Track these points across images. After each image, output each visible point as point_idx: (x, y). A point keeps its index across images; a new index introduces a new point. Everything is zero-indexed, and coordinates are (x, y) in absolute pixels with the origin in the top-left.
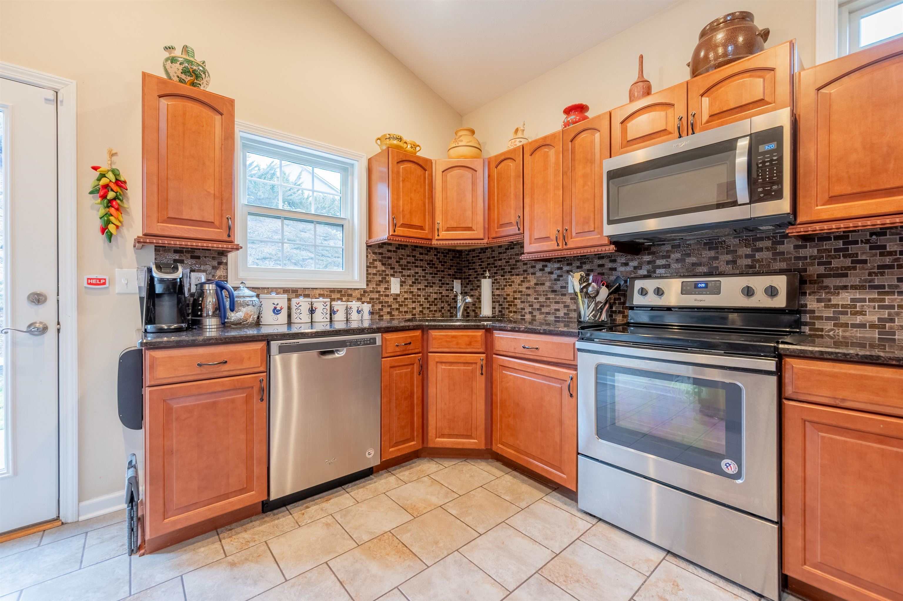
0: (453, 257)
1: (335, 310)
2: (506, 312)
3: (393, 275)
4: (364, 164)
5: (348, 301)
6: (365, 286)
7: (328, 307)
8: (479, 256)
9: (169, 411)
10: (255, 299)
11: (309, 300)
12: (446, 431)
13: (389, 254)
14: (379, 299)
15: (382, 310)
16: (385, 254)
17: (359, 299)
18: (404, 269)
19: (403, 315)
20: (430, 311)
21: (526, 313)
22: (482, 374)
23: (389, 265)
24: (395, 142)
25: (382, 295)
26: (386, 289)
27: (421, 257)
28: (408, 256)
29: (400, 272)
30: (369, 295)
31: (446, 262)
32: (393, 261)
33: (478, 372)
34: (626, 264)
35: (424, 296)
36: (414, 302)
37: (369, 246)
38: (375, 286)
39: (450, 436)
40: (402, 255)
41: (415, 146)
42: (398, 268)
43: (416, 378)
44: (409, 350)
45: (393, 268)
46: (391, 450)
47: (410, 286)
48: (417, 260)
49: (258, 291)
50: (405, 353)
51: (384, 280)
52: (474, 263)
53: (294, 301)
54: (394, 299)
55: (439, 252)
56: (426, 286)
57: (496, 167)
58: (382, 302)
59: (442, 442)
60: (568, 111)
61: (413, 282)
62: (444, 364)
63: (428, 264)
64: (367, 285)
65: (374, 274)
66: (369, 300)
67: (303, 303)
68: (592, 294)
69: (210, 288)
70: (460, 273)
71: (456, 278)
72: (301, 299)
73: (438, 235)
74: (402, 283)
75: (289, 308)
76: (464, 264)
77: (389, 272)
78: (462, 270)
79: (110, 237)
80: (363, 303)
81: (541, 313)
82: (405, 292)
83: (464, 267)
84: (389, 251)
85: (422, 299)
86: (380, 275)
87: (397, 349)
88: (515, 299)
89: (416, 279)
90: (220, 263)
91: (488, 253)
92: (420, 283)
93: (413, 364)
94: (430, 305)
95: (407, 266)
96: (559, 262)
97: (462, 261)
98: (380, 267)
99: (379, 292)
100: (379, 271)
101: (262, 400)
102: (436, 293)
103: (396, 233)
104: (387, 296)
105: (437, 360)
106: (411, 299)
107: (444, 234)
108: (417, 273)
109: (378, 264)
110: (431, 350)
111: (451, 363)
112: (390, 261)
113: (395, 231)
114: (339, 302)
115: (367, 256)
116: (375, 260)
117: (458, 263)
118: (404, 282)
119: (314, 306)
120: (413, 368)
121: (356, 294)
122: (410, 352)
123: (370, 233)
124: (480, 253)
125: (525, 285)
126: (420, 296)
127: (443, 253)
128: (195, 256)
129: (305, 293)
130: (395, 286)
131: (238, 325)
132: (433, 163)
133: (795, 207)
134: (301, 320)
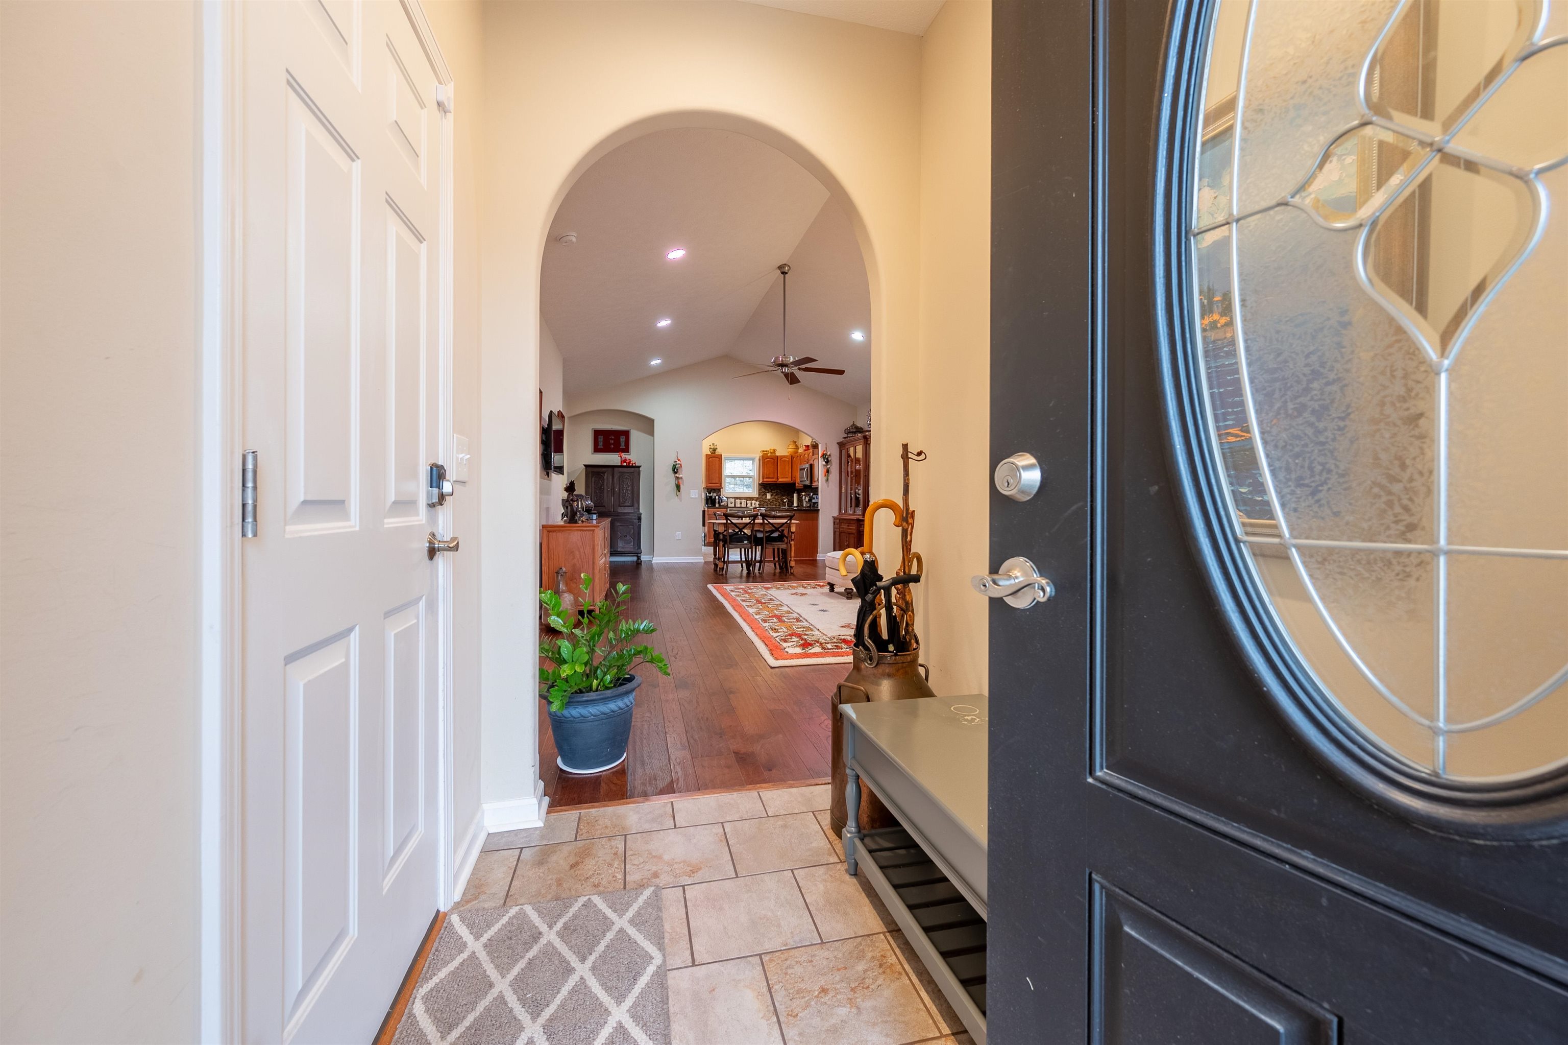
1: (748, 503)
3: (767, 493)
4: (758, 458)
5: (752, 500)
7: (746, 502)
10: (727, 500)
14: (763, 500)
15: (764, 503)
17: (755, 500)
19: (772, 504)
24: (767, 451)
26: (765, 497)
30: (759, 499)
31: (784, 488)
32: (768, 488)
37: (759, 484)
38: (761, 496)
40: (772, 486)
41: (775, 450)
42: (770, 490)
48: (778, 487)
49: (727, 497)
51: (765, 494)
53: (736, 500)
54: (769, 500)
57: (795, 456)
61: (775, 495)
64: (759, 496)
65: (761, 492)
67: (738, 501)
69: (717, 497)
73: (777, 481)
74: (771, 495)
75: (735, 502)
77: (766, 491)
82: (774, 498)
85: (780, 501)
86: (763, 492)
92: (779, 496)
98: (763, 490)
99: (763, 498)
102: (782, 499)
103: (766, 480)
104: (766, 499)
106: (775, 500)
107: (780, 480)
108: (775, 492)
113: (762, 481)
114: (749, 501)
115: (759, 487)
116: (762, 488)
119: (742, 502)
121: (755, 498)
123: (759, 481)
127: (781, 485)
128: (714, 490)
129: (740, 498)
130: (769, 496)
131: (723, 506)
132: (777, 456)
133: (811, 482)
134: (738, 505)
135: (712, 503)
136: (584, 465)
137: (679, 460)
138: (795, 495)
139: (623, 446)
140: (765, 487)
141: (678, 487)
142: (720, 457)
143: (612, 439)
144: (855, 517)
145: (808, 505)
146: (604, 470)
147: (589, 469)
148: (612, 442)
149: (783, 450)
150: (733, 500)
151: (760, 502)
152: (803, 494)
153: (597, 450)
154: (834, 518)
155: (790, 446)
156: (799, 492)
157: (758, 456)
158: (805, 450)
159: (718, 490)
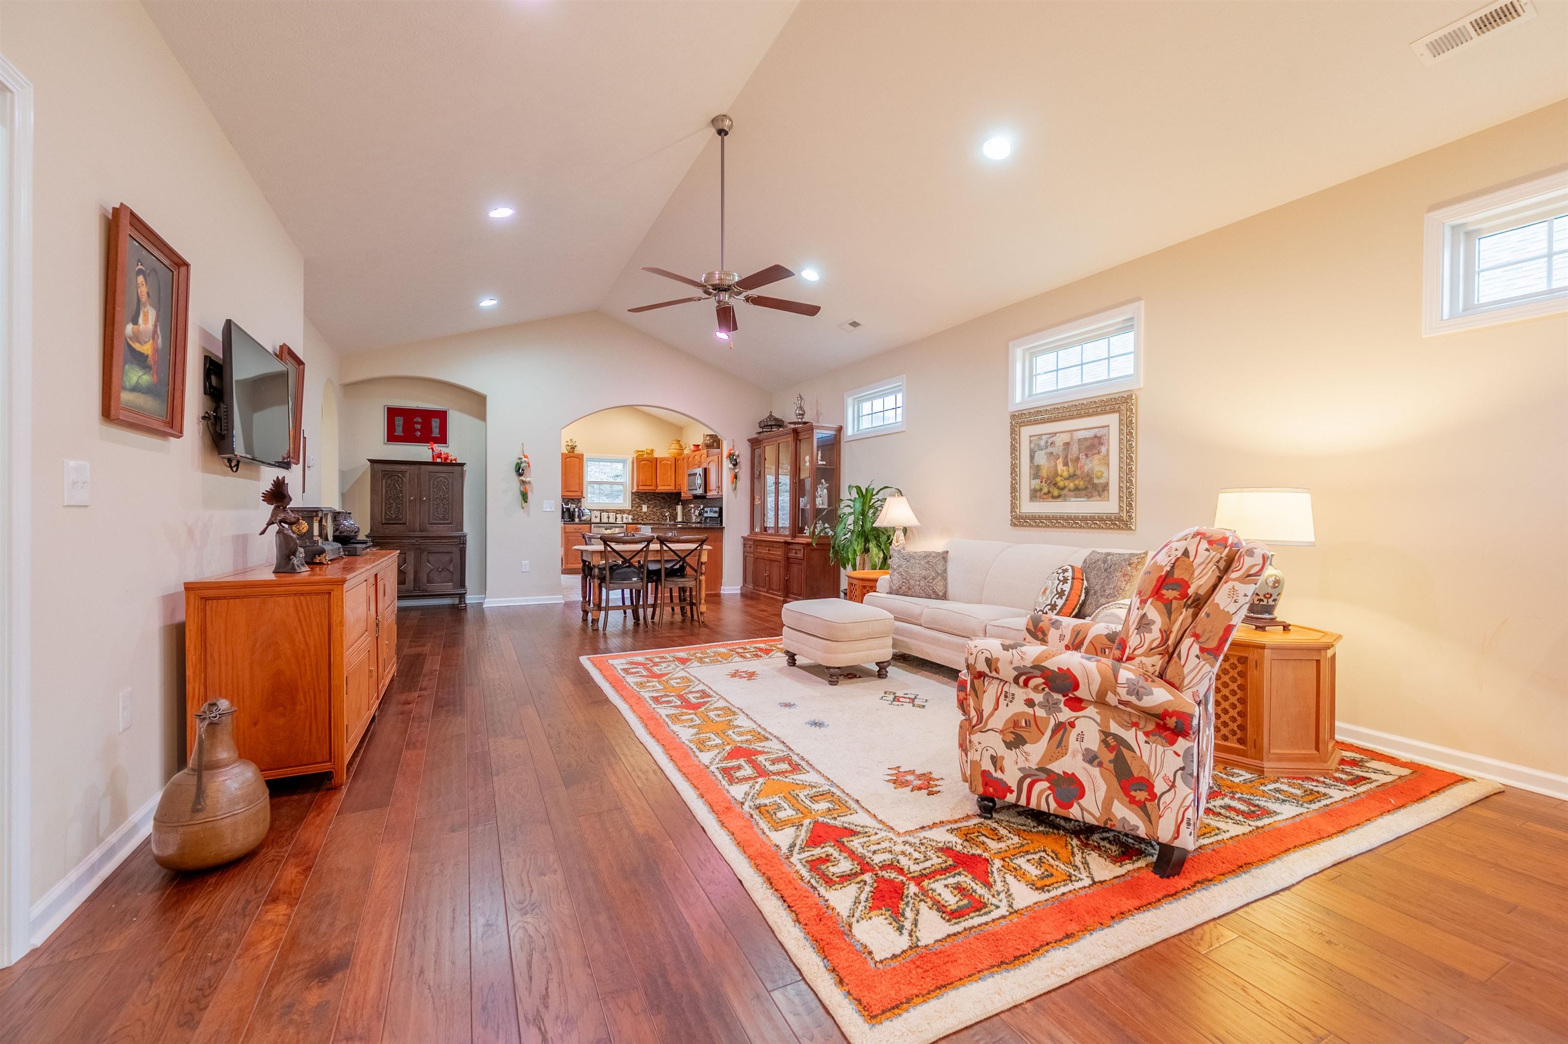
1: (618, 517)
3: (644, 504)
4: (631, 460)
5: (623, 513)
7: (615, 516)
10: (589, 513)
13: (642, 495)
14: (637, 513)
15: (638, 518)
19: (648, 520)
23: (642, 500)
24: (643, 452)
25: (639, 512)
26: (640, 509)
27: (659, 497)
28: (649, 496)
29: (647, 503)
30: (632, 511)
32: (644, 499)
37: (632, 493)
38: (635, 508)
41: (652, 451)
42: (646, 501)
45: (644, 501)
47: (652, 509)
48: (656, 498)
49: (590, 510)
51: (640, 506)
53: (603, 513)
54: (643, 513)
56: (661, 509)
57: (680, 459)
58: (639, 515)
61: (654, 507)
63: (661, 499)
64: (632, 508)
65: (635, 504)
66: (630, 513)
67: (605, 515)
69: (577, 510)
72: (605, 513)
73: (658, 489)
74: (648, 507)
75: (601, 516)
77: (642, 503)
80: (626, 514)
82: (648, 511)
85: (658, 514)
86: (637, 504)
89: (656, 506)
90: (580, 502)
92: (658, 508)
95: (648, 500)
98: (638, 501)
99: (637, 510)
102: (662, 512)
104: (641, 512)
106: (654, 513)
107: (660, 488)
108: (653, 503)
112: (642, 498)
113: (638, 489)
114: (619, 514)
115: (632, 497)
116: (636, 498)
118: (650, 507)
119: (610, 515)
121: (627, 511)
123: (633, 488)
126: (658, 511)
127: (664, 495)
128: (573, 500)
129: (607, 511)
130: (645, 508)
131: (584, 520)
132: (656, 458)
133: (707, 491)
134: (605, 520)
135: (570, 518)
136: (369, 460)
137: (526, 457)
138: (679, 508)
139: (436, 432)
140: (640, 496)
141: (524, 496)
142: (580, 457)
143: (417, 423)
144: (782, 539)
145: (699, 520)
146: (404, 467)
147: (378, 467)
148: (419, 426)
149: (663, 451)
150: (598, 514)
151: (634, 516)
152: (692, 506)
153: (392, 437)
154: (744, 539)
155: (673, 446)
156: (685, 503)
157: (630, 457)
158: (694, 451)
159: (578, 500)
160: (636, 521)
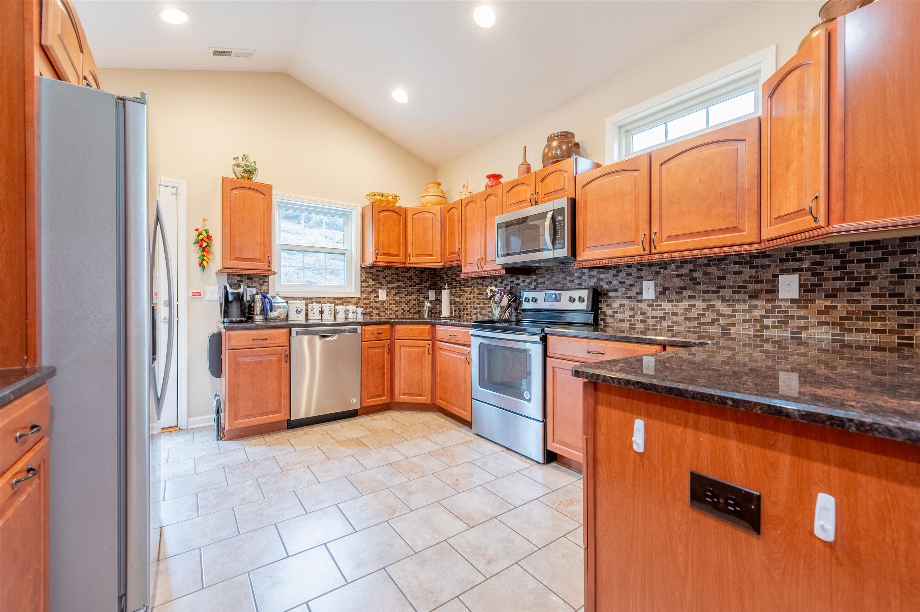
0: (428, 273)
1: (337, 311)
2: (462, 314)
3: (380, 288)
4: (359, 211)
5: (347, 305)
6: (359, 296)
7: (333, 310)
8: (446, 273)
9: (237, 363)
10: (285, 304)
11: (320, 304)
12: (406, 392)
13: (378, 273)
14: (370, 304)
15: (372, 312)
16: (375, 273)
17: (355, 304)
18: (389, 283)
19: (388, 316)
20: (410, 313)
21: (472, 314)
22: (429, 354)
23: (377, 280)
24: (379, 198)
25: (372, 302)
26: (375, 297)
27: (403, 274)
28: (392, 274)
29: (386, 285)
30: (362, 302)
31: (423, 278)
32: (380, 278)
33: (427, 353)
34: (524, 281)
35: (405, 302)
36: (397, 307)
37: (362, 268)
38: (367, 295)
39: (409, 394)
40: (388, 273)
41: (395, 197)
42: (384, 283)
43: (387, 357)
44: (381, 337)
45: (381, 283)
46: (368, 400)
47: (394, 295)
48: (399, 276)
49: (287, 299)
50: (378, 339)
51: (374, 291)
52: (444, 278)
53: (310, 305)
54: (381, 304)
55: (417, 271)
56: (406, 295)
57: (448, 213)
58: (372, 307)
59: (404, 399)
60: (490, 177)
61: (396, 293)
62: (405, 347)
63: (408, 279)
64: (361, 295)
65: (366, 287)
66: (362, 305)
67: (315, 307)
68: (498, 301)
69: (258, 297)
70: (434, 285)
71: (431, 289)
72: (315, 304)
73: (409, 260)
74: (388, 294)
75: (307, 310)
76: (438, 278)
77: (378, 285)
78: (436, 283)
79: (204, 268)
80: (357, 307)
81: (481, 315)
82: (390, 300)
83: (438, 281)
84: (377, 271)
85: (403, 305)
86: (371, 287)
87: (372, 336)
88: (467, 304)
89: (398, 290)
90: (264, 282)
91: (452, 271)
92: (402, 293)
93: (385, 347)
94: (409, 309)
95: (391, 281)
96: (491, 278)
97: (436, 276)
98: (371, 282)
99: (370, 299)
100: (370, 285)
101: (287, 362)
102: (414, 300)
103: (378, 260)
104: (376, 302)
105: (401, 344)
106: (394, 304)
107: (413, 259)
108: (400, 286)
109: (369, 280)
110: (397, 338)
111: (410, 346)
112: (378, 278)
113: (377, 259)
114: (341, 306)
115: (361, 275)
116: (368, 278)
117: (433, 278)
118: (390, 292)
119: (323, 309)
120: (384, 349)
121: (354, 301)
122: (382, 338)
123: (363, 259)
124: (447, 271)
125: (473, 294)
126: (401, 302)
127: (420, 271)
128: (250, 278)
129: (318, 300)
130: (382, 295)
131: (275, 319)
132: (406, 210)
133: (574, 252)
134: (315, 318)
135: (243, 314)
138: (445, 295)
142: (264, 192)
149: (414, 197)
150: (301, 306)
151: (365, 307)
157: (359, 206)
159: (259, 279)
160: (368, 319)
